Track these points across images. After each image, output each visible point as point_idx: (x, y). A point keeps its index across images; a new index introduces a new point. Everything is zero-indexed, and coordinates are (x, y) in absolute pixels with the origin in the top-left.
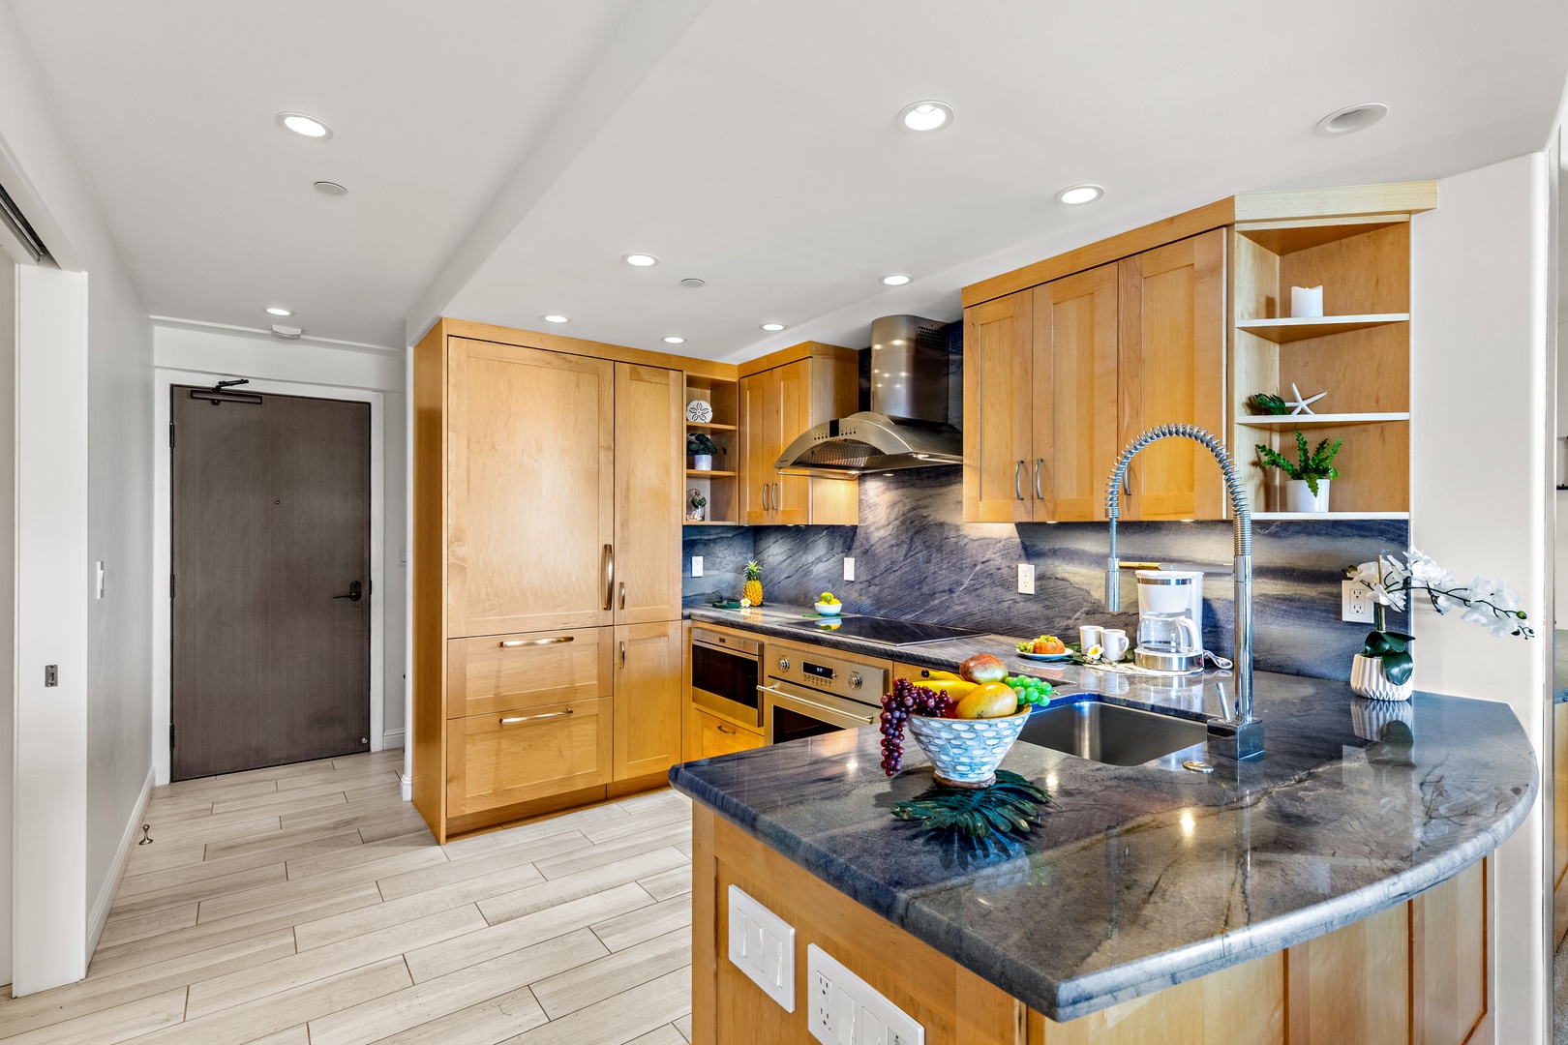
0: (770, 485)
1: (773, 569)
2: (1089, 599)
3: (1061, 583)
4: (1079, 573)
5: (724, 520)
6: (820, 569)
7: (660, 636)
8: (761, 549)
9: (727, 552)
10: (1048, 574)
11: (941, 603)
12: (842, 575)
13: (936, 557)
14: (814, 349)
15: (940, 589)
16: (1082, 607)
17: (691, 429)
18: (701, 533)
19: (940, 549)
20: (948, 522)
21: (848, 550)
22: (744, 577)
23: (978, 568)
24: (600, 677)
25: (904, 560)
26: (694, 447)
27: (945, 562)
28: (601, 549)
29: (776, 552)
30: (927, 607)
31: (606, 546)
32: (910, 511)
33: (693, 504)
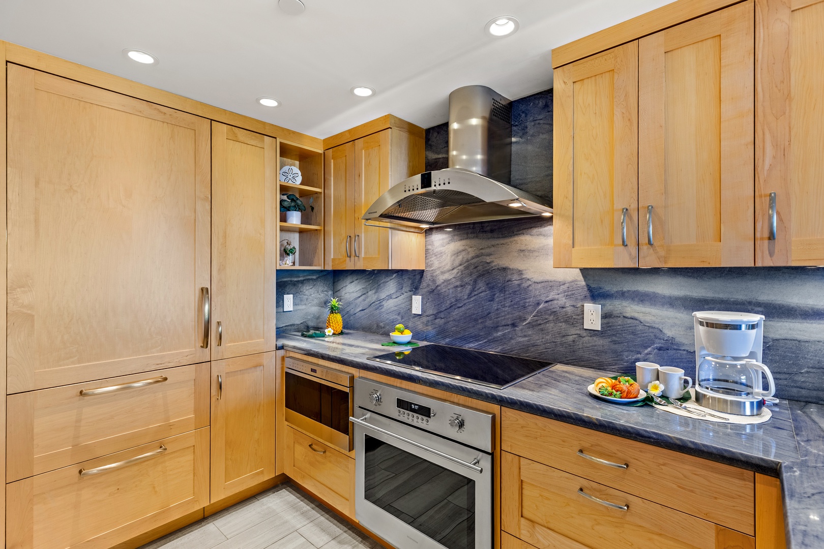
0: (353, 236)
1: (349, 304)
2: (661, 336)
3: (629, 321)
4: (649, 313)
5: (311, 265)
6: (390, 304)
7: (256, 367)
8: (339, 288)
9: (312, 291)
10: (615, 313)
11: (504, 335)
12: (410, 309)
13: (499, 296)
14: (393, 121)
15: (503, 323)
16: (654, 343)
17: (284, 189)
18: (291, 276)
19: (503, 290)
20: (511, 267)
21: (415, 290)
22: (327, 310)
23: (541, 306)
24: (197, 411)
25: (468, 299)
26: (286, 204)
27: (508, 301)
28: (198, 292)
29: (351, 290)
30: (490, 338)
31: (202, 289)
32: (473, 258)
33: (285, 252)
